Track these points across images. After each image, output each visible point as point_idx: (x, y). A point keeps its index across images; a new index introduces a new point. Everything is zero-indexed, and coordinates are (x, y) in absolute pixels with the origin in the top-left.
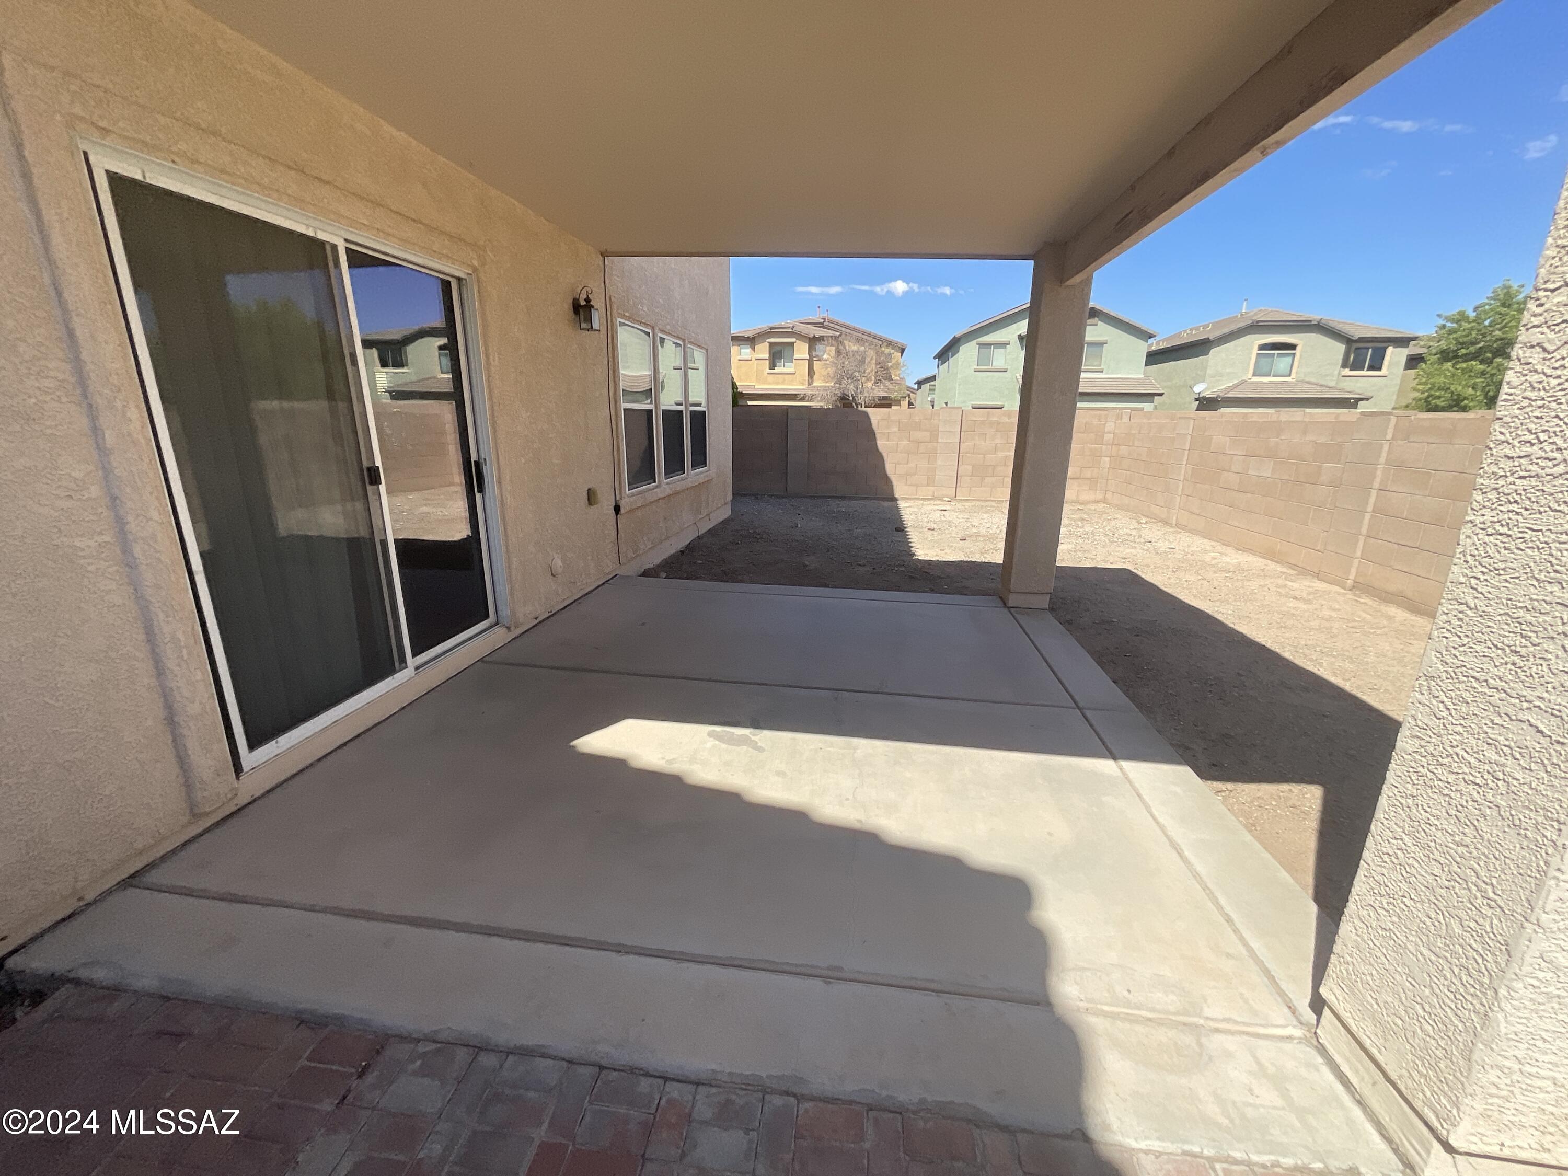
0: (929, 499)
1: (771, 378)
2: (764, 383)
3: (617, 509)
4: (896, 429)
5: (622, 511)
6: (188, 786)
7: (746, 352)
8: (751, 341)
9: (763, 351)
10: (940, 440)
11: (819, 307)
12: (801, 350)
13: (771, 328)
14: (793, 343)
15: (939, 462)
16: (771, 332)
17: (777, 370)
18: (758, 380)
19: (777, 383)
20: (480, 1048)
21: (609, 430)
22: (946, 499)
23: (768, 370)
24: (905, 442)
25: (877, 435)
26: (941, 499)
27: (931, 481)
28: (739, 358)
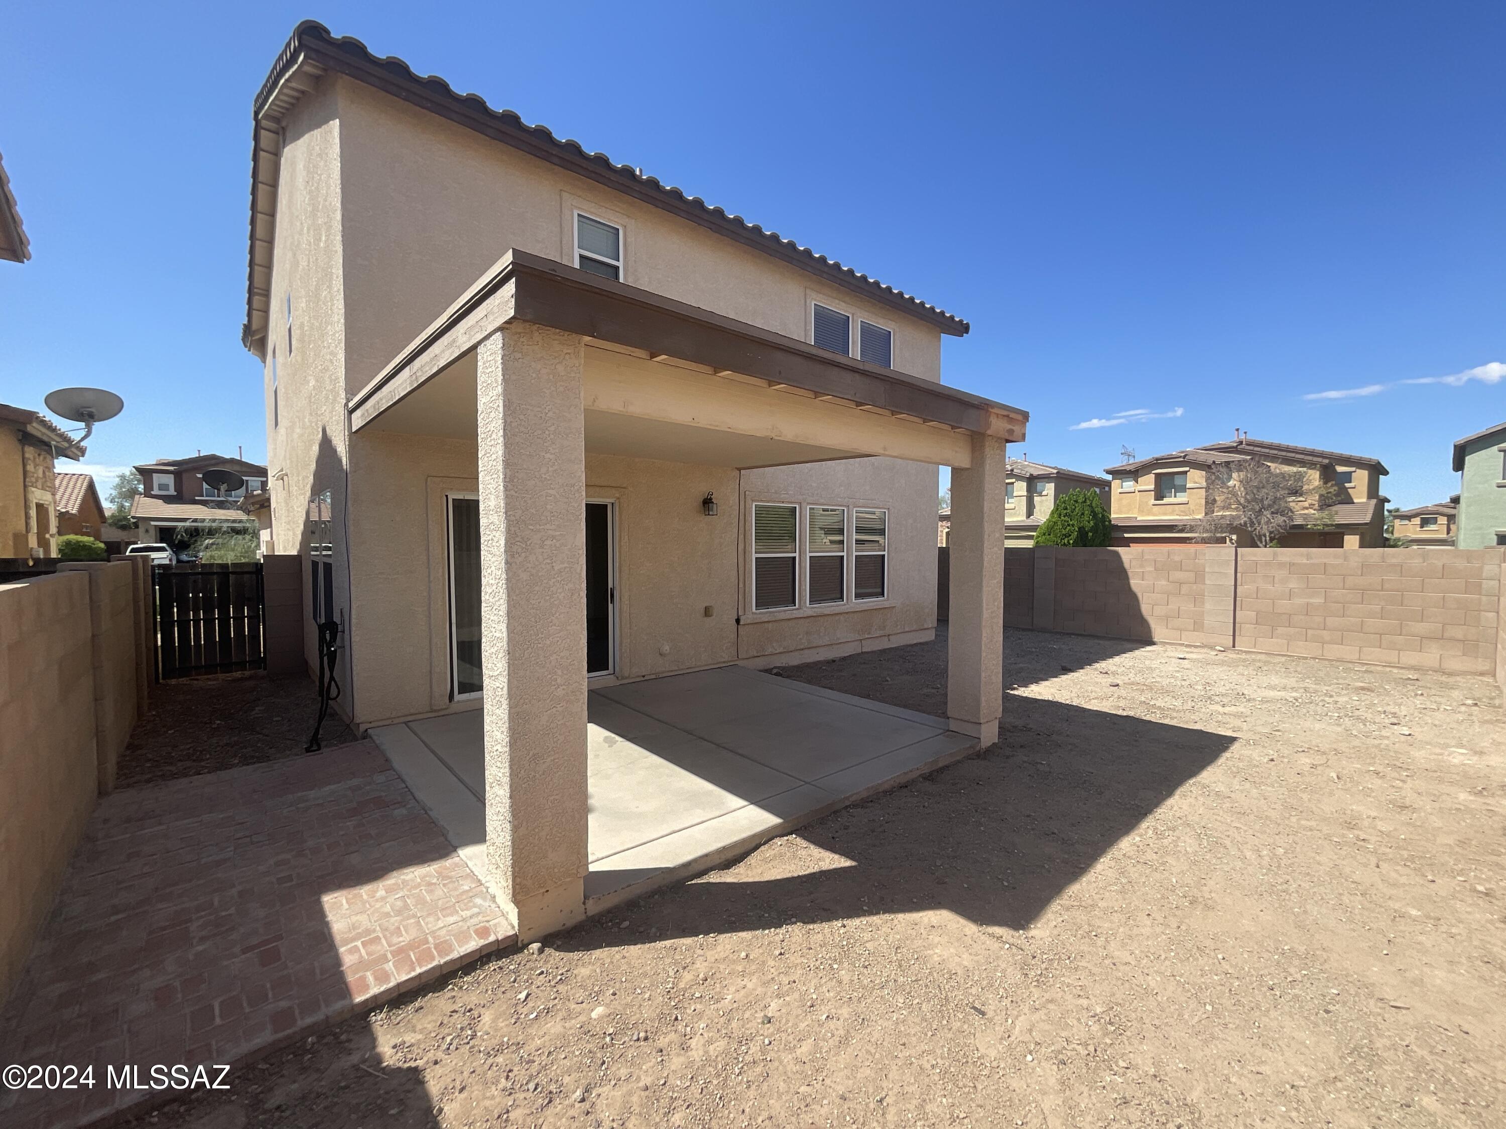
0: (1196, 647)
1: (1156, 508)
2: (1148, 515)
3: (738, 621)
4: (1151, 569)
5: (742, 622)
6: (431, 698)
7: (1129, 485)
8: (1134, 473)
9: (1148, 482)
10: (1207, 582)
11: (1237, 430)
12: (1196, 478)
13: (1157, 459)
14: (1186, 473)
15: (1208, 606)
16: (1157, 463)
17: (1166, 500)
18: (1141, 511)
19: (1165, 514)
20: (400, 777)
21: (735, 572)
22: (1218, 648)
23: (1153, 501)
24: (1164, 583)
25: (1130, 575)
26: (1212, 648)
27: (1198, 626)
28: (1120, 490)
